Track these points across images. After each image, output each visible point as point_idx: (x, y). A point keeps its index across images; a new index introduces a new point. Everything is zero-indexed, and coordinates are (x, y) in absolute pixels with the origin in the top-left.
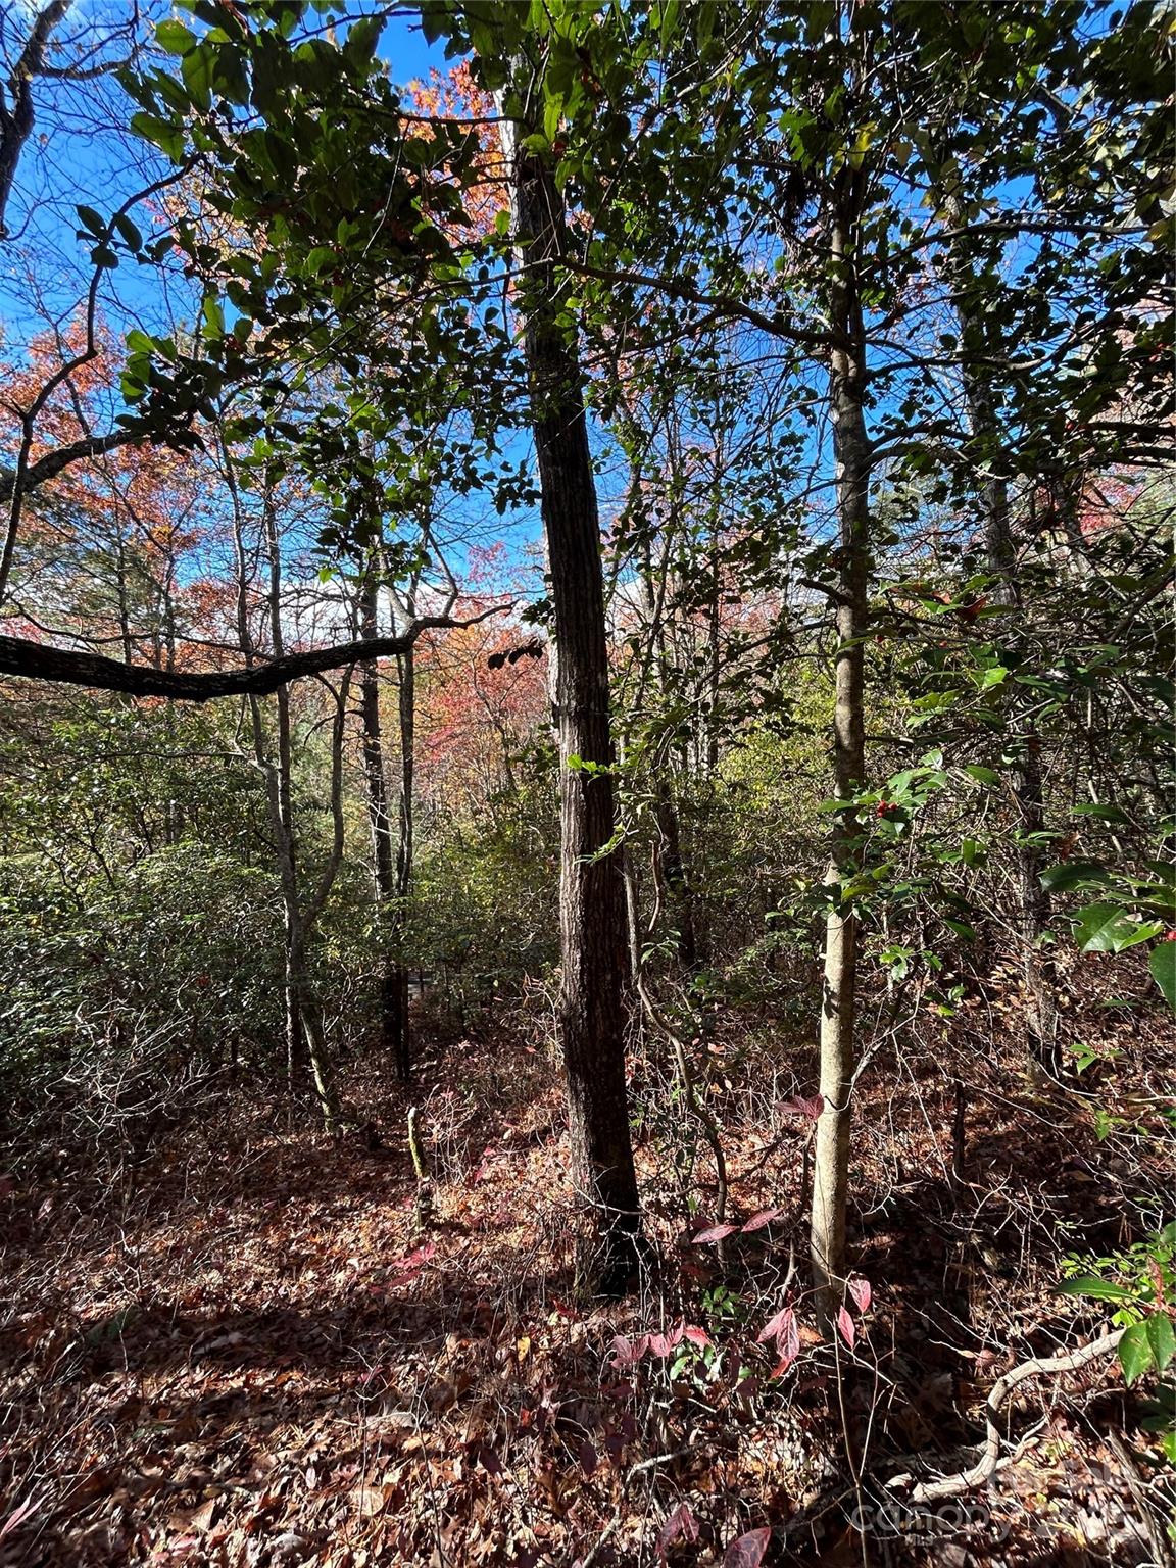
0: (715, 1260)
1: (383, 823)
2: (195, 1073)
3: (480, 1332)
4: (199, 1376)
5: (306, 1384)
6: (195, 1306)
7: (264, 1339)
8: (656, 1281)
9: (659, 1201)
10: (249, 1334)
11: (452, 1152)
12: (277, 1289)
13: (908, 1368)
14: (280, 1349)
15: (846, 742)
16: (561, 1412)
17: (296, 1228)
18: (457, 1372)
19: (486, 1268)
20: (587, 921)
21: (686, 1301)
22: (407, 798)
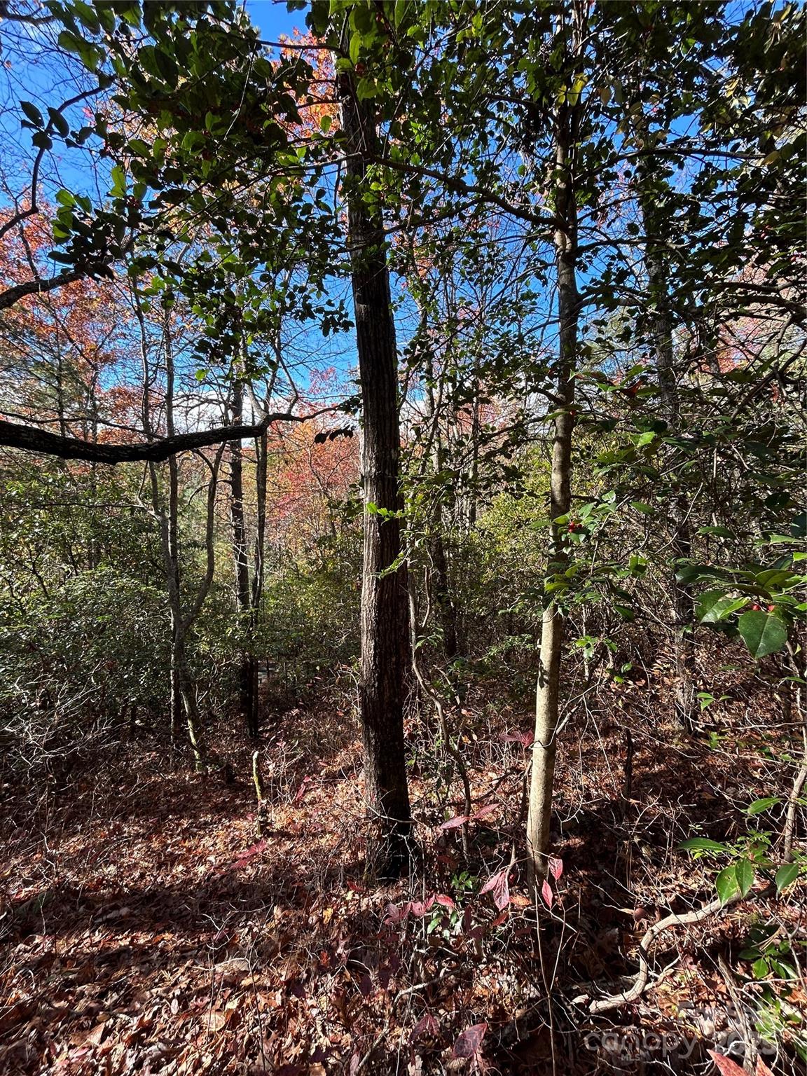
0: (461, 854)
1: (243, 559)
2: (101, 726)
3: (298, 905)
4: (97, 937)
5: (174, 942)
6: (96, 889)
7: (146, 912)
8: (421, 868)
9: (424, 814)
10: (135, 909)
11: (284, 783)
12: (156, 878)
13: (589, 925)
14: (156, 919)
15: (558, 499)
16: (351, 956)
17: (171, 836)
18: (281, 932)
19: (304, 862)
20: (379, 620)
21: (441, 881)
22: (260, 542)
